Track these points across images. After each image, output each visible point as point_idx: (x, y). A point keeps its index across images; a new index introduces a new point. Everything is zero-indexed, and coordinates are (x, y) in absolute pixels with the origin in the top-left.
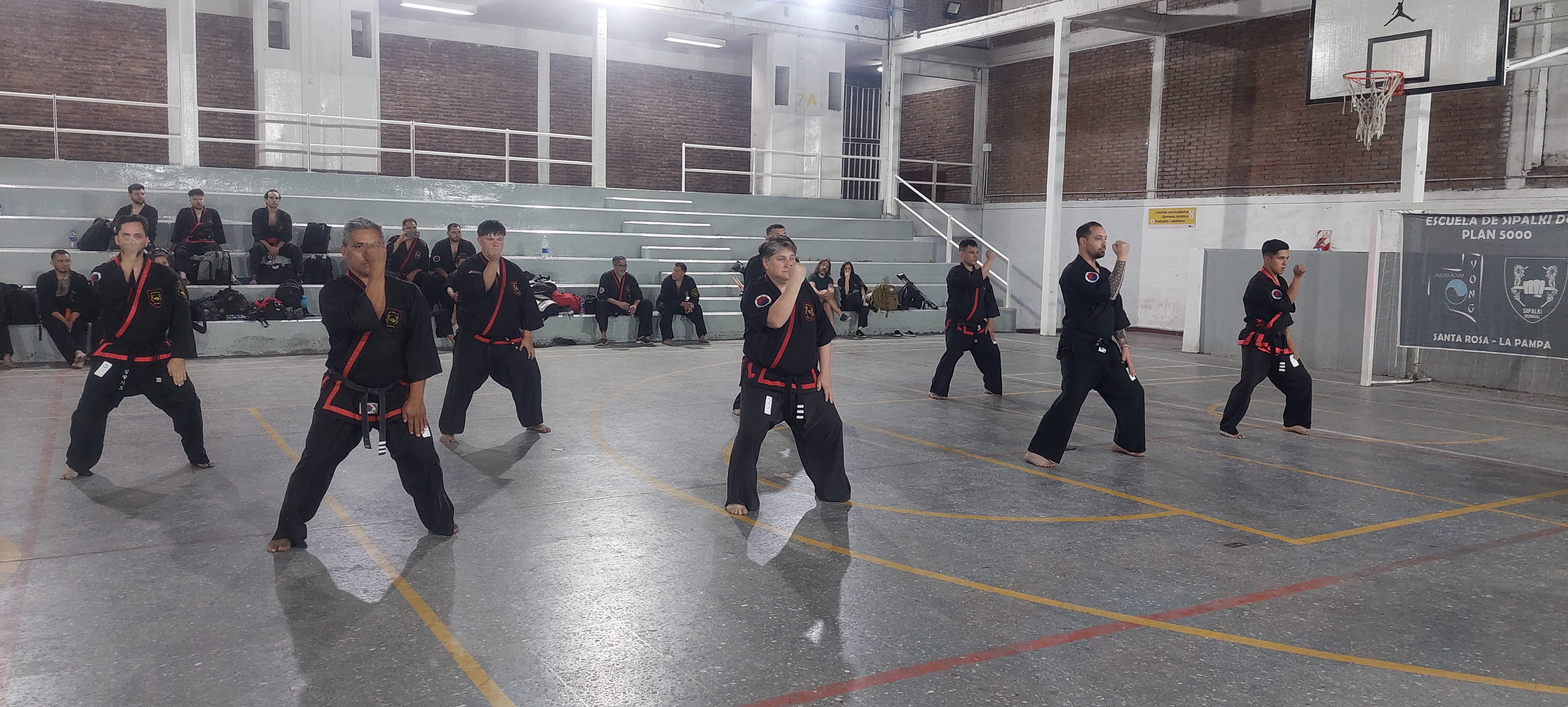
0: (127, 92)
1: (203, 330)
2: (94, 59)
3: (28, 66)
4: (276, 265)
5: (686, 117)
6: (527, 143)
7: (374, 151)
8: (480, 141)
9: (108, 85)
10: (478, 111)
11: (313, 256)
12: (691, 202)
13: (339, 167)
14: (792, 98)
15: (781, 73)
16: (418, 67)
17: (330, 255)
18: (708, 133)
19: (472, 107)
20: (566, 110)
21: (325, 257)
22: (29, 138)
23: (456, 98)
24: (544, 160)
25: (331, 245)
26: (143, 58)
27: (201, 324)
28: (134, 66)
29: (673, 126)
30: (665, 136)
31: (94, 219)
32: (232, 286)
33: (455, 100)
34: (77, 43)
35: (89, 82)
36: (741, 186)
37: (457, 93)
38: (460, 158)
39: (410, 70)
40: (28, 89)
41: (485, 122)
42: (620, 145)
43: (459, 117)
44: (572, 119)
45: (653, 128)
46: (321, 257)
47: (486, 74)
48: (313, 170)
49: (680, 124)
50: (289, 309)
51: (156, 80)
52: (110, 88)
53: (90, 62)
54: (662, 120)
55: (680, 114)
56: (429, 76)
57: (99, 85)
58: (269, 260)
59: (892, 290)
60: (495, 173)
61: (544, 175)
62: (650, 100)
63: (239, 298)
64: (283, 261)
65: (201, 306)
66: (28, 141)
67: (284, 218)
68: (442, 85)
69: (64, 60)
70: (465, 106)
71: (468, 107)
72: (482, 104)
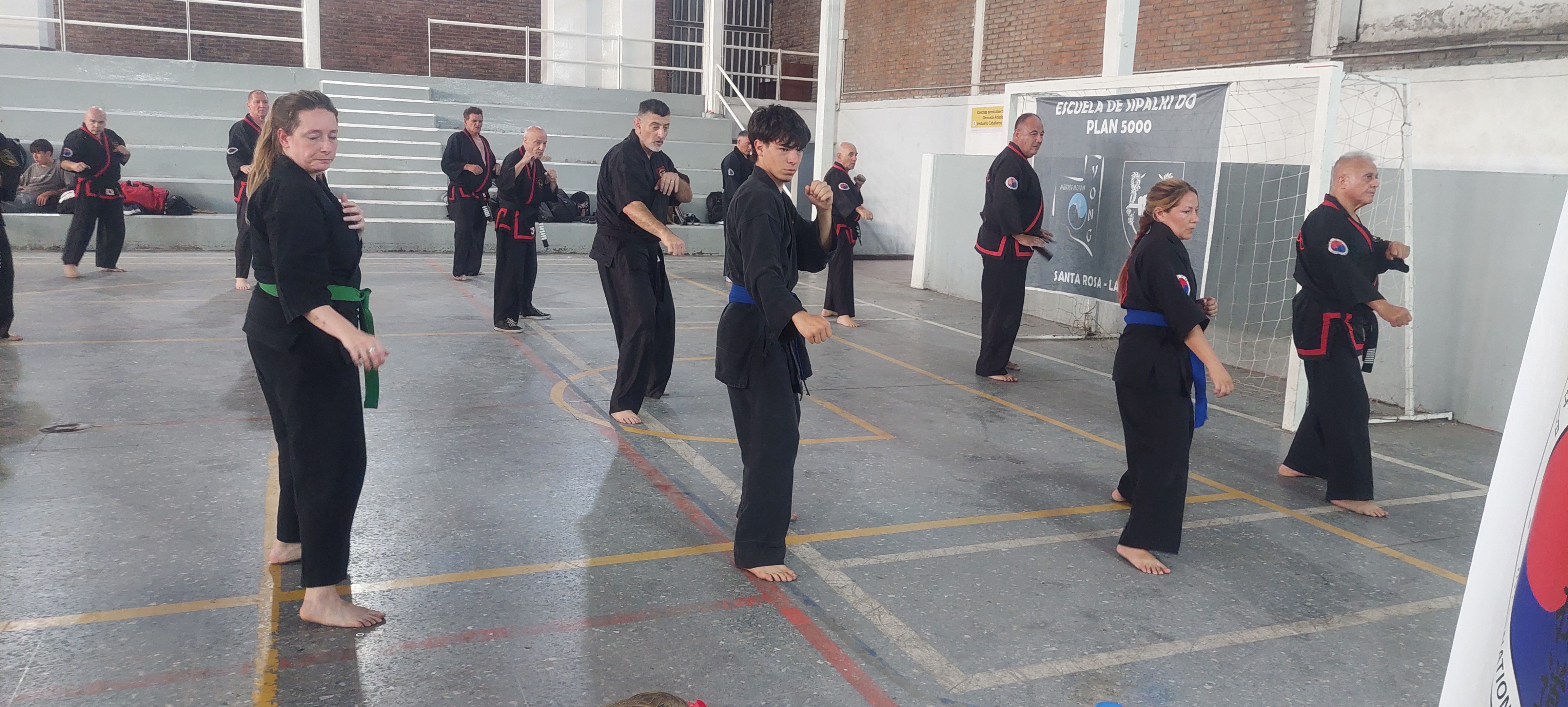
6: (287, 21)
12: (428, 89)
38: (203, 36)
42: (408, 25)
60: (248, 55)
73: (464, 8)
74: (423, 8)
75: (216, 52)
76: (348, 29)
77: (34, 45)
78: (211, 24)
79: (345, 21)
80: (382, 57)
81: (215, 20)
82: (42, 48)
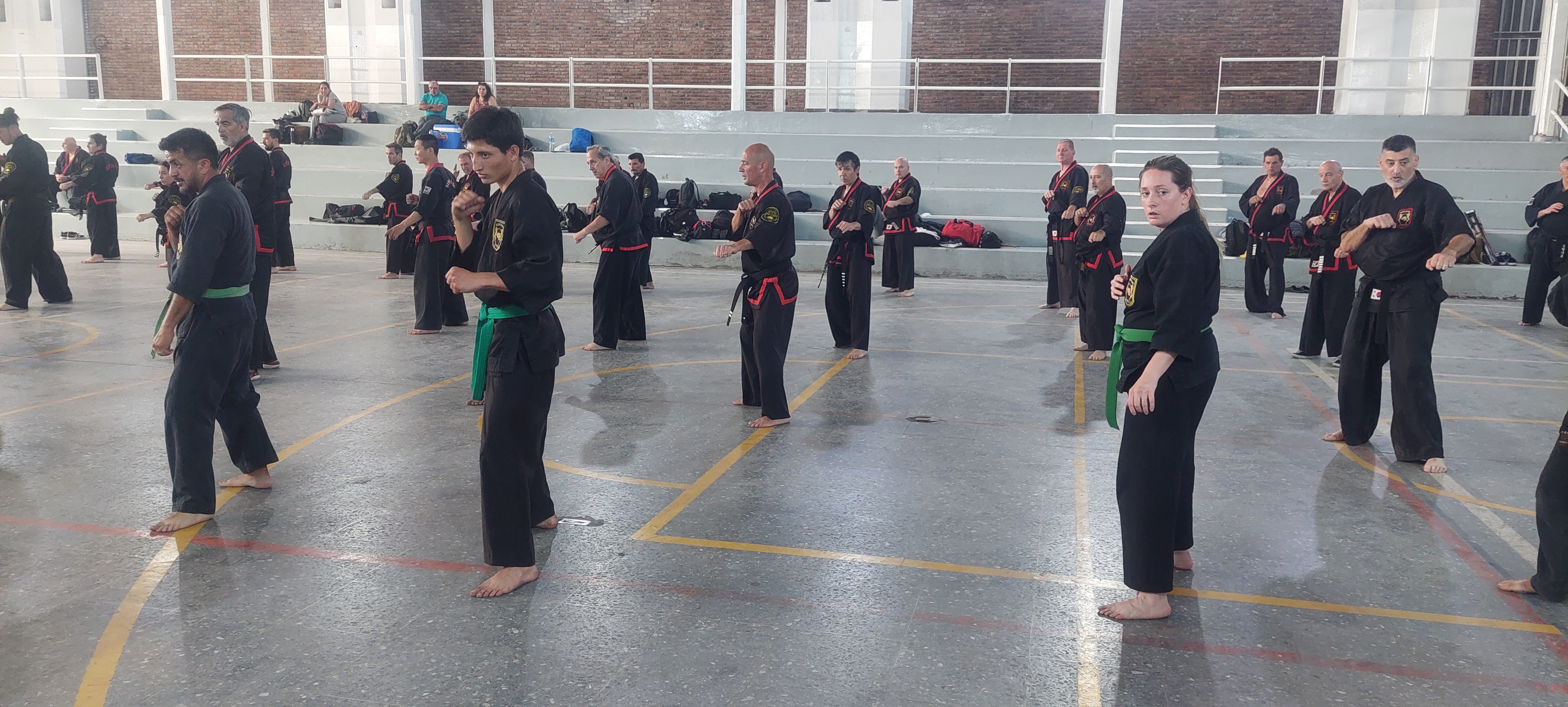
8: (1039, 72)
10: (1038, 41)
12: (1214, 126)
16: (982, 4)
19: (1033, 37)
23: (1016, 30)
24: (1108, 89)
26: (758, 22)
33: (1015, 33)
34: (714, 15)
37: (1018, 25)
39: (973, 8)
40: (683, 55)
42: (1199, 65)
44: (1142, 40)
53: (722, 29)
56: (991, 11)
66: (682, 96)
68: (1004, 19)
69: (706, 29)
70: (1025, 38)
71: (1029, 38)
72: (1043, 33)
73: (1257, 43)
74: (1215, 47)
75: (1026, 104)
76: (1142, 73)
77: (895, 109)
78: (1025, 80)
79: (1139, 66)
80: (1170, 98)
81: (1029, 76)
82: (901, 111)
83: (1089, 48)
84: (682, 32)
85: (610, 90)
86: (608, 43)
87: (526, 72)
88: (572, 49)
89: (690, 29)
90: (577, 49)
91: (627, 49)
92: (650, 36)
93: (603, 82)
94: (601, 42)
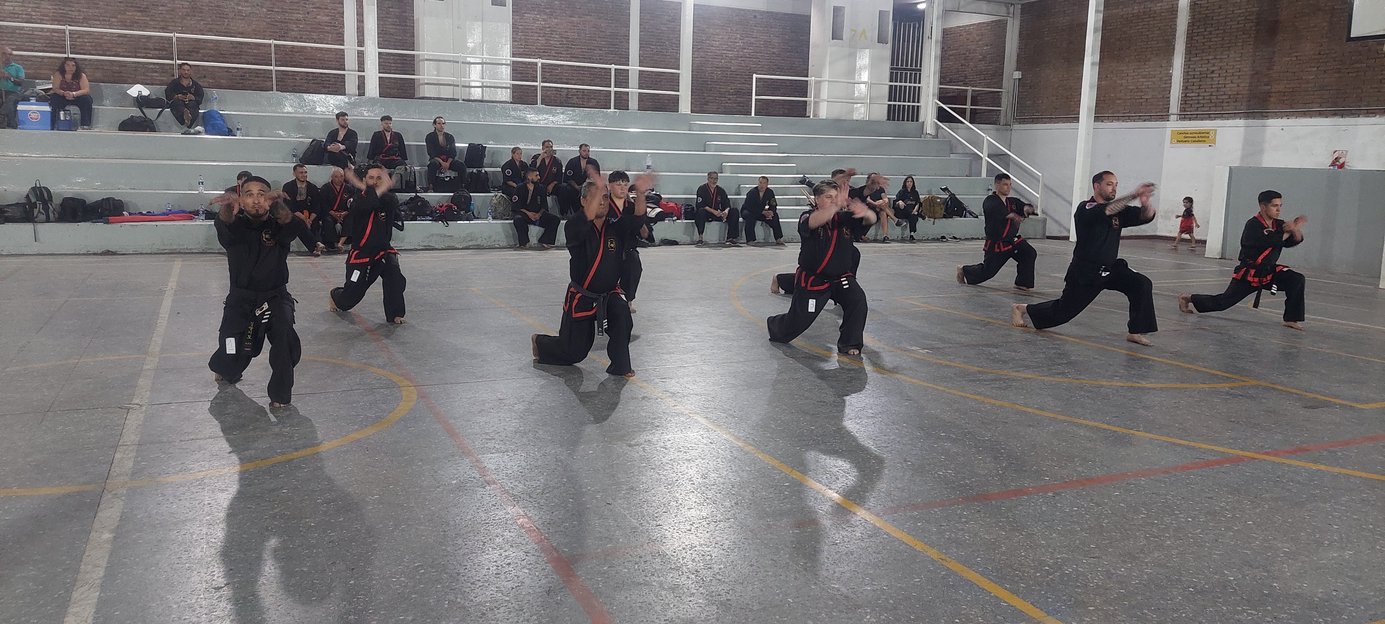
0: (314, 36)
1: (401, 228)
2: (290, 9)
3: (242, 16)
4: (447, 177)
5: (751, 51)
7: (506, 83)
8: (584, 74)
9: (300, 31)
10: (582, 49)
11: (475, 170)
12: (760, 125)
13: (481, 96)
14: (846, 34)
15: (837, 11)
16: (536, 13)
17: (487, 169)
18: (768, 65)
19: (578, 45)
20: (652, 47)
21: (483, 171)
22: (243, 74)
23: (564, 38)
24: (633, 90)
25: (486, 160)
26: (326, 9)
27: (400, 223)
28: (318, 15)
29: (740, 59)
30: (732, 68)
31: (311, 140)
32: (418, 194)
33: (563, 40)
35: (286, 28)
36: (799, 110)
37: (566, 34)
39: (529, 15)
40: (242, 35)
41: (587, 58)
43: (567, 54)
44: (657, 55)
45: (723, 61)
46: (480, 172)
47: (589, 17)
48: (463, 100)
49: (746, 57)
50: (462, 213)
51: (336, 27)
52: (301, 33)
53: (287, 12)
54: (730, 54)
55: (745, 49)
56: (544, 20)
57: (293, 30)
58: (442, 173)
59: (939, 200)
60: (595, 101)
61: (633, 103)
62: (720, 37)
63: (425, 203)
64: (453, 174)
65: (399, 210)
66: (241, 76)
67: (450, 139)
68: (555, 27)
69: (268, 11)
70: (572, 45)
71: (574, 45)
72: (586, 42)
75: (575, 100)
83: (620, 58)
84: (240, 11)
85: (152, 66)
86: (148, 16)
87: (36, 41)
88: (101, 18)
89: (249, 9)
90: (107, 19)
91: (173, 24)
92: (201, 12)
93: (143, 58)
94: (140, 14)
